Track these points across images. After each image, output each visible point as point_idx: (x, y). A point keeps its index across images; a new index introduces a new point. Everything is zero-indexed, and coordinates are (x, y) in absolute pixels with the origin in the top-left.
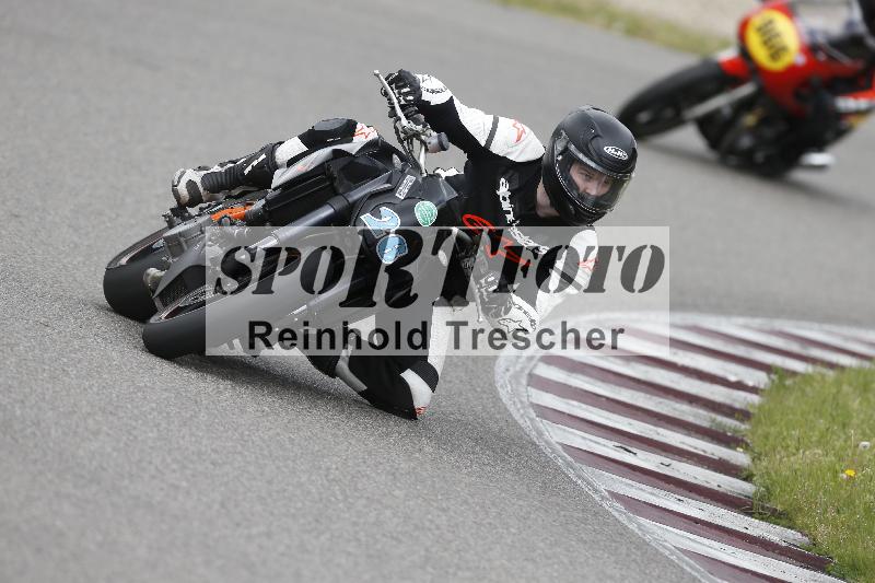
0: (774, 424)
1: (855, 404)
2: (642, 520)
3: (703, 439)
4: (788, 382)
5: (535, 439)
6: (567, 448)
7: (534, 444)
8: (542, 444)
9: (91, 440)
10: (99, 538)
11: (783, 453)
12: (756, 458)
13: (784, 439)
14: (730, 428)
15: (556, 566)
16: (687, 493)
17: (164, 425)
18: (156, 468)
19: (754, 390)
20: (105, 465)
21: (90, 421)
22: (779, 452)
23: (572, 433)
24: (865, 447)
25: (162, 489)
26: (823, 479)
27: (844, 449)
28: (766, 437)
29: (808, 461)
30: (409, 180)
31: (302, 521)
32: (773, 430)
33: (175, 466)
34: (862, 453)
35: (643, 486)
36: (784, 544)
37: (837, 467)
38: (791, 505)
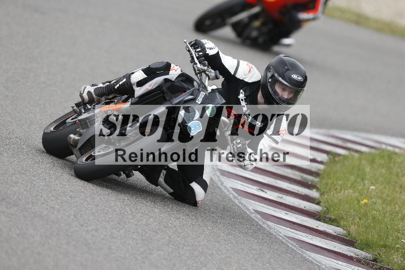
0: (330, 178)
1: (368, 169)
2: (269, 223)
3: (297, 185)
4: (337, 159)
5: (219, 185)
6: (235, 190)
7: (219, 188)
8: (223, 188)
9: (14, 186)
10: (18, 232)
11: (334, 192)
12: (322, 194)
13: (335, 185)
14: (310, 180)
15: (229, 244)
16: (290, 210)
17: (48, 179)
18: (44, 198)
19: (321, 163)
20: (20, 198)
21: (14, 178)
22: (333, 192)
23: (237, 183)
24: (372, 189)
25: (47, 209)
26: (353, 204)
27: (362, 190)
28: (327, 184)
29: (346, 196)
30: (202, 95)
31: (112, 224)
32: (330, 181)
33: (52, 198)
34: (371, 193)
35: (270, 207)
36: (335, 234)
37: (360, 198)
38: (338, 216)
